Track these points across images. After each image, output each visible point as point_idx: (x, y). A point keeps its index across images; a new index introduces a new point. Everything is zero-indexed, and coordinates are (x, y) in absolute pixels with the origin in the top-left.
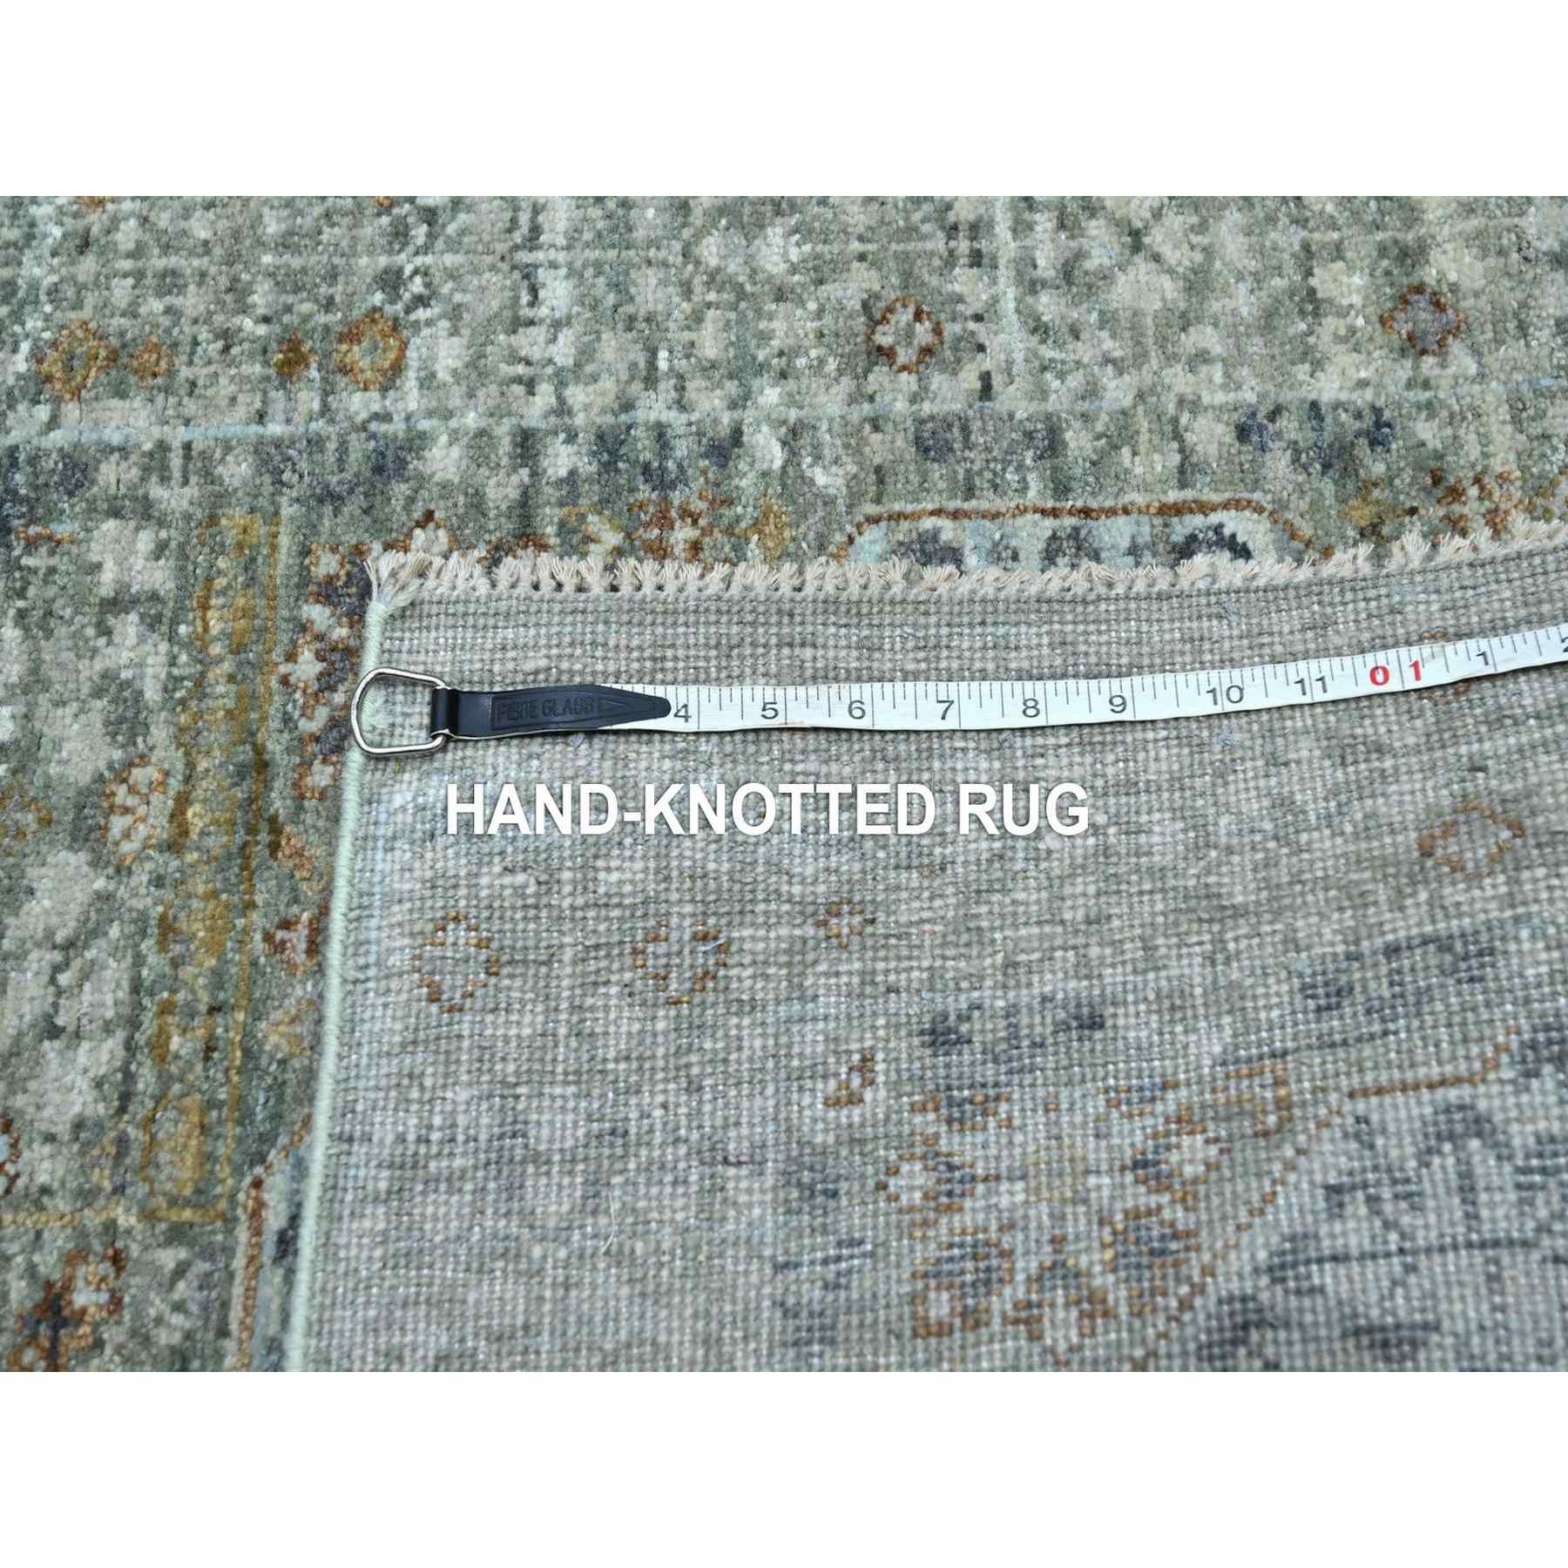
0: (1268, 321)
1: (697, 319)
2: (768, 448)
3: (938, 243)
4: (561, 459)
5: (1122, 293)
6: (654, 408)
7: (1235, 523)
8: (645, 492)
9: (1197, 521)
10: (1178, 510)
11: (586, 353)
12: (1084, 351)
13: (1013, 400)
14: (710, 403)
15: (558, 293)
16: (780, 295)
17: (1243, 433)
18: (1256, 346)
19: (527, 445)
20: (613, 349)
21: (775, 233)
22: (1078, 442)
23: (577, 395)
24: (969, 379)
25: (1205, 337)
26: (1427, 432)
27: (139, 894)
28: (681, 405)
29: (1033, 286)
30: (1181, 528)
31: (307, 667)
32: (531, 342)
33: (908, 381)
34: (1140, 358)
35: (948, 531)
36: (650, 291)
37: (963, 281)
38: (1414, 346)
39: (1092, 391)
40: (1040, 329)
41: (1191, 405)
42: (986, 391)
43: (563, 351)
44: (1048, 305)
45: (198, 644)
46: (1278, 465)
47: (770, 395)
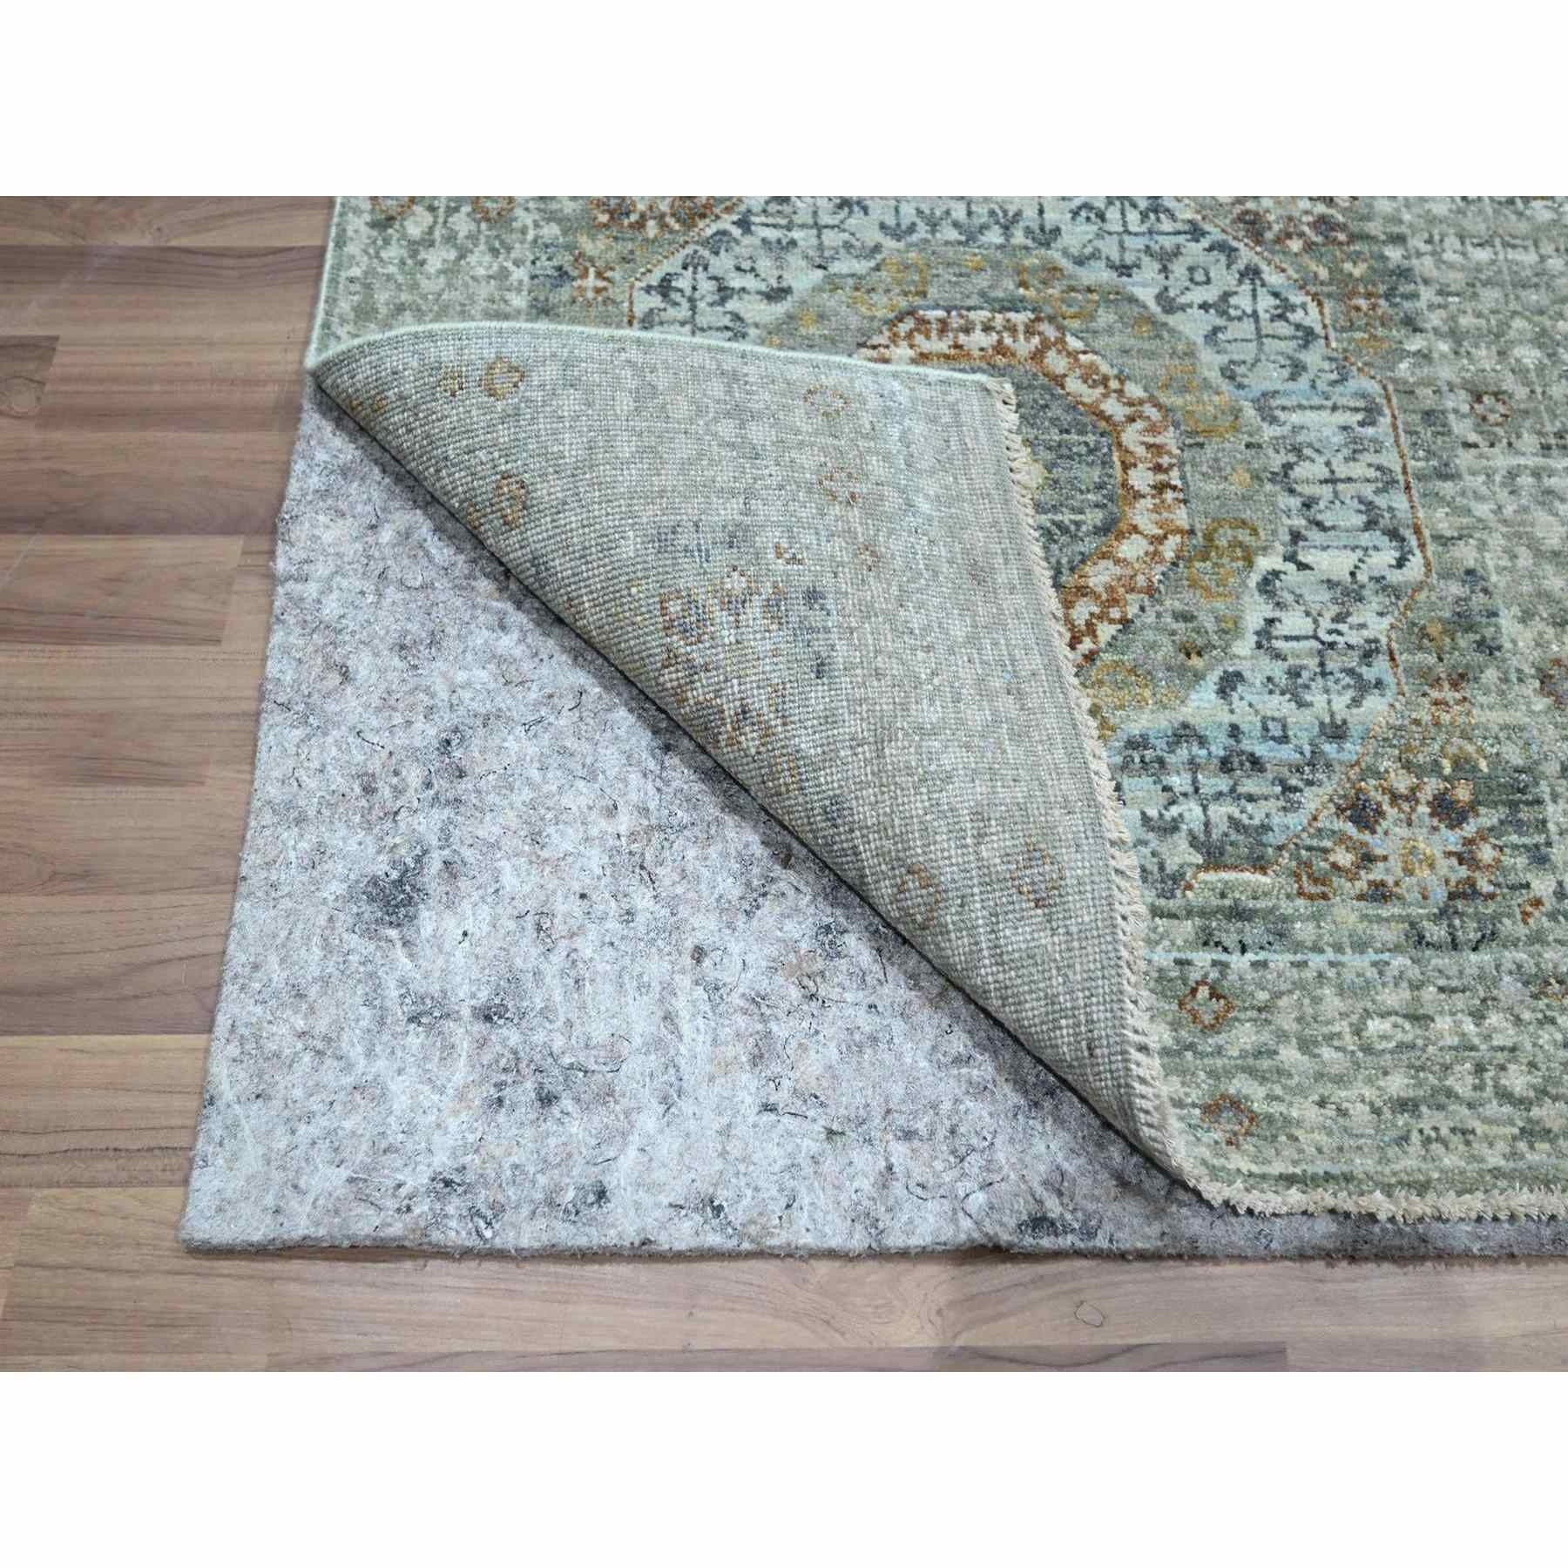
0: (1545, 596)
1: (1479, 315)
2: (1415, 344)
3: (1549, 428)
4: (1394, 254)
5: (1541, 515)
6: (1427, 295)
7: (1416, 561)
8: (1382, 288)
9: (1413, 542)
10: (1417, 531)
11: (1451, 266)
12: (1503, 495)
13: (1464, 459)
14: (1435, 319)
15: (1483, 255)
16: (1502, 354)
17: (1469, 572)
18: (1526, 587)
19: (1398, 239)
20: (1456, 279)
21: (1537, 353)
22: (1448, 488)
23: (1428, 261)
24: (1473, 437)
25: (1525, 560)
26: (1491, 675)
28: (1431, 307)
29: (1536, 474)
30: (1408, 534)
32: (1452, 242)
33: (1465, 408)
34: (1505, 522)
35: (1385, 421)
36: (1490, 296)
37: (1529, 441)
38: (1545, 678)
39: (1478, 497)
40: (1512, 475)
41: (1482, 546)
42: (1468, 445)
43: (1449, 256)
44: (1526, 480)
46: (1455, 589)
47: (1444, 347)
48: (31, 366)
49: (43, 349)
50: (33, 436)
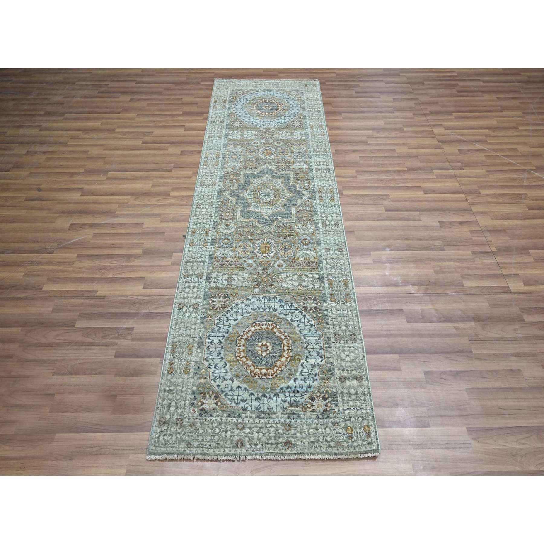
0: (341, 366)
1: (337, 322)
2: (327, 326)
3: (345, 340)
4: (326, 312)
5: (342, 354)
6: (330, 319)
7: (324, 361)
8: (323, 318)
9: (324, 358)
10: (324, 356)
11: (334, 314)
12: (337, 350)
13: (333, 345)
14: (331, 322)
15: (339, 312)
16: (340, 328)
17: (331, 363)
18: (339, 365)
19: (326, 310)
20: (334, 316)
21: (345, 328)
22: (330, 349)
23: (331, 313)
24: (334, 341)
25: (339, 361)
26: (333, 378)
27: (295, 288)
28: (330, 321)
29: (343, 347)
30: (323, 357)
31: (310, 297)
32: (334, 310)
33: (333, 337)
34: (337, 355)
35: (322, 339)
36: (339, 319)
37: (342, 342)
38: (340, 379)
39: (334, 351)
40: (339, 347)
41: (333, 359)
42: (333, 343)
43: (334, 312)
44: (341, 348)
45: (311, 290)
46: (329, 365)
47: (332, 327)
48: (130, 332)
49: (132, 329)
50: (130, 343)
